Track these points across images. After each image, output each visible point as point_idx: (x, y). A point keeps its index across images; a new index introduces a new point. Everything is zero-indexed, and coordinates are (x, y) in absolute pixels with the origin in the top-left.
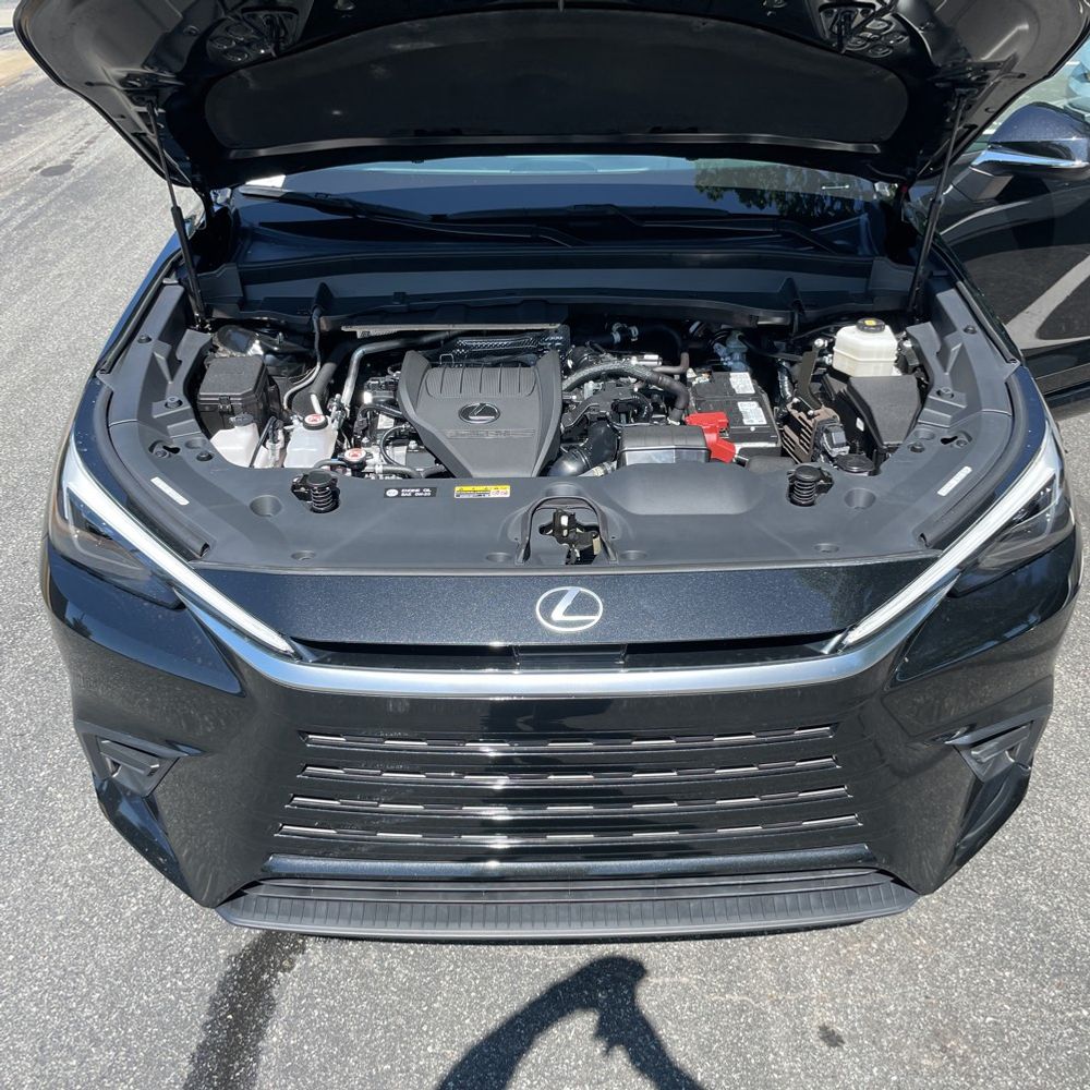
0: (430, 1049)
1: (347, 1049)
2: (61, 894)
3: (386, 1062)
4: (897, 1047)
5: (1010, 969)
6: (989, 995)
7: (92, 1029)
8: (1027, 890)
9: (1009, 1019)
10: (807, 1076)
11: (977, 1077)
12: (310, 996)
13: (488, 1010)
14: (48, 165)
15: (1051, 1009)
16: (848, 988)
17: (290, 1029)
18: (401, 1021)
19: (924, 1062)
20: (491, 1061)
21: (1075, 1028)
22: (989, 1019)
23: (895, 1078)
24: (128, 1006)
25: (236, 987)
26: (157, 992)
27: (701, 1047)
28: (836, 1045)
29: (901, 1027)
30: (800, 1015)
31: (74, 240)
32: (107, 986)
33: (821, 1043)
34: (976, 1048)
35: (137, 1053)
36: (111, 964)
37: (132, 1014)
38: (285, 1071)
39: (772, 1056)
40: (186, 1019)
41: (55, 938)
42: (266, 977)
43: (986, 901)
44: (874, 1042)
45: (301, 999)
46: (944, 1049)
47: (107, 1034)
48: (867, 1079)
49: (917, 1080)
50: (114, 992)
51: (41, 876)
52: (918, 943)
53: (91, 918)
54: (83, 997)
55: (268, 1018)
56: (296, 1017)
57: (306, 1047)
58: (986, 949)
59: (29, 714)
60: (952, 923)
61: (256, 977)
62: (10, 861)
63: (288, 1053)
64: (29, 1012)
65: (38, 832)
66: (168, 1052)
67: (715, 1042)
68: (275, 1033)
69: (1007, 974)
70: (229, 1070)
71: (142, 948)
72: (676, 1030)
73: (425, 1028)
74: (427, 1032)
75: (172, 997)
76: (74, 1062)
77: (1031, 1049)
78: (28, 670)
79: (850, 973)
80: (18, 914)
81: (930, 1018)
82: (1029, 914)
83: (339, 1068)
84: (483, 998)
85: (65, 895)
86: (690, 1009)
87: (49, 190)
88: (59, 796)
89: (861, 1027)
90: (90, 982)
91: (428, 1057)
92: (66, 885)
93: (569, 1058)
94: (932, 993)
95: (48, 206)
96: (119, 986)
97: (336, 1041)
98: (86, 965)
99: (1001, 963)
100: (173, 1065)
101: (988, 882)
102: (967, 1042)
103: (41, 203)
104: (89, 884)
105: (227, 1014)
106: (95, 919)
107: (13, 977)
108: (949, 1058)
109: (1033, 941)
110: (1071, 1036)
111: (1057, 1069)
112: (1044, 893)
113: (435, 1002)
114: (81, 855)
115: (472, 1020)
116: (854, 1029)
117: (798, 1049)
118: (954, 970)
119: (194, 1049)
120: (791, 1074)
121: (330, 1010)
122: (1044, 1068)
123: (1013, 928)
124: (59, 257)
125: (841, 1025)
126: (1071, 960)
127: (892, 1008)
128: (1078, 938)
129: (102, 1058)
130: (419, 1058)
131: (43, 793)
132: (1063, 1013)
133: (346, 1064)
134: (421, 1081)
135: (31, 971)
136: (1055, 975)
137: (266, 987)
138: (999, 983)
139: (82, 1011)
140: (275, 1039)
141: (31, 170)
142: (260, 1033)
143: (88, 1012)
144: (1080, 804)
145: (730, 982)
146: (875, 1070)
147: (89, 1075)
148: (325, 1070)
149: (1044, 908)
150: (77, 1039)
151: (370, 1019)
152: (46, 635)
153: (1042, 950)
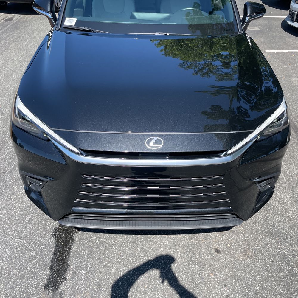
0: (114, 252)
1: (93, 252)
2: (17, 213)
3: (103, 255)
4: (235, 254)
5: (264, 235)
6: (258, 242)
7: (26, 246)
8: (269, 216)
9: (263, 247)
10: (211, 260)
11: (255, 261)
12: (83, 239)
13: (129, 243)
14: (6, 18)
15: (274, 245)
16: (222, 239)
17: (78, 247)
18: (107, 245)
19: (241, 257)
20: (131, 255)
21: (280, 250)
22: (258, 247)
23: (234, 261)
24: (36, 241)
25: (64, 237)
26: (43, 237)
27: (184, 253)
28: (219, 253)
29: (236, 249)
30: (210, 245)
31: (14, 39)
32: (30, 236)
33: (215, 252)
34: (255, 254)
35: (38, 252)
36: (31, 230)
37: (37, 243)
38: (77, 257)
39: (202, 255)
40: (51, 244)
41: (16, 224)
42: (72, 234)
43: (259, 218)
44: (229, 252)
45: (81, 240)
46: (246, 254)
47: (30, 247)
48: (227, 261)
49: (239, 262)
50: (32, 237)
51: (12, 208)
52: (241, 228)
53: (25, 219)
54: (24, 238)
55: (72, 244)
56: (80, 244)
57: (82, 251)
58: (258, 230)
59: (7, 167)
60: (250, 224)
61: (69, 234)
62: (3, 204)
63: (78, 253)
64: (10, 242)
65: (10, 197)
66: (46, 252)
67: (188, 252)
68: (74, 248)
69: (263, 236)
70: (62, 257)
71: (39, 226)
72: (178, 249)
73: (113, 247)
74: (114, 248)
75: (47, 239)
76: (22, 255)
77: (269, 255)
78: (6, 155)
79: (223, 235)
80: (6, 218)
81: (243, 247)
82: (269, 222)
83: (91, 256)
84: (128, 240)
85: (18, 213)
86: (182, 243)
87: (7, 25)
88: (16, 188)
89: (225, 249)
90: (25, 235)
91: (114, 254)
92: (18, 210)
93: (150, 255)
94: (244, 241)
95: (6, 30)
96: (33, 236)
97: (90, 250)
98: (24, 230)
99: (262, 234)
100: (48, 255)
101: (259, 214)
102: (252, 253)
103: (4, 29)
104: (24, 210)
105: (62, 243)
106: (26, 219)
107: (5, 233)
108: (248, 256)
109: (270, 229)
110: (279, 252)
111: (275, 260)
112: (274, 217)
113: (116, 241)
114: (22, 203)
115: (125, 245)
116: (224, 249)
117: (209, 254)
118: (250, 235)
119: (53, 251)
120: (207, 260)
121: (89, 242)
122: (272, 260)
123: (265, 225)
124: (10, 44)
125: (220, 248)
126: (280, 234)
127: (233, 244)
128: (282, 228)
129: (30, 253)
130: (112, 254)
131: (11, 187)
132: (277, 246)
133: (93, 256)
134: (112, 260)
135: (10, 232)
136: (276, 237)
137: (72, 236)
138: (261, 239)
139: (24, 242)
140: (74, 249)
141: (2, 20)
142: (70, 248)
143: (25, 242)
144: (284, 195)
145: (192, 237)
146: (229, 259)
147: (26, 258)
148: (88, 257)
149: (273, 220)
150: (22, 249)
151: (99, 245)
152: (10, 146)
153: (272, 231)
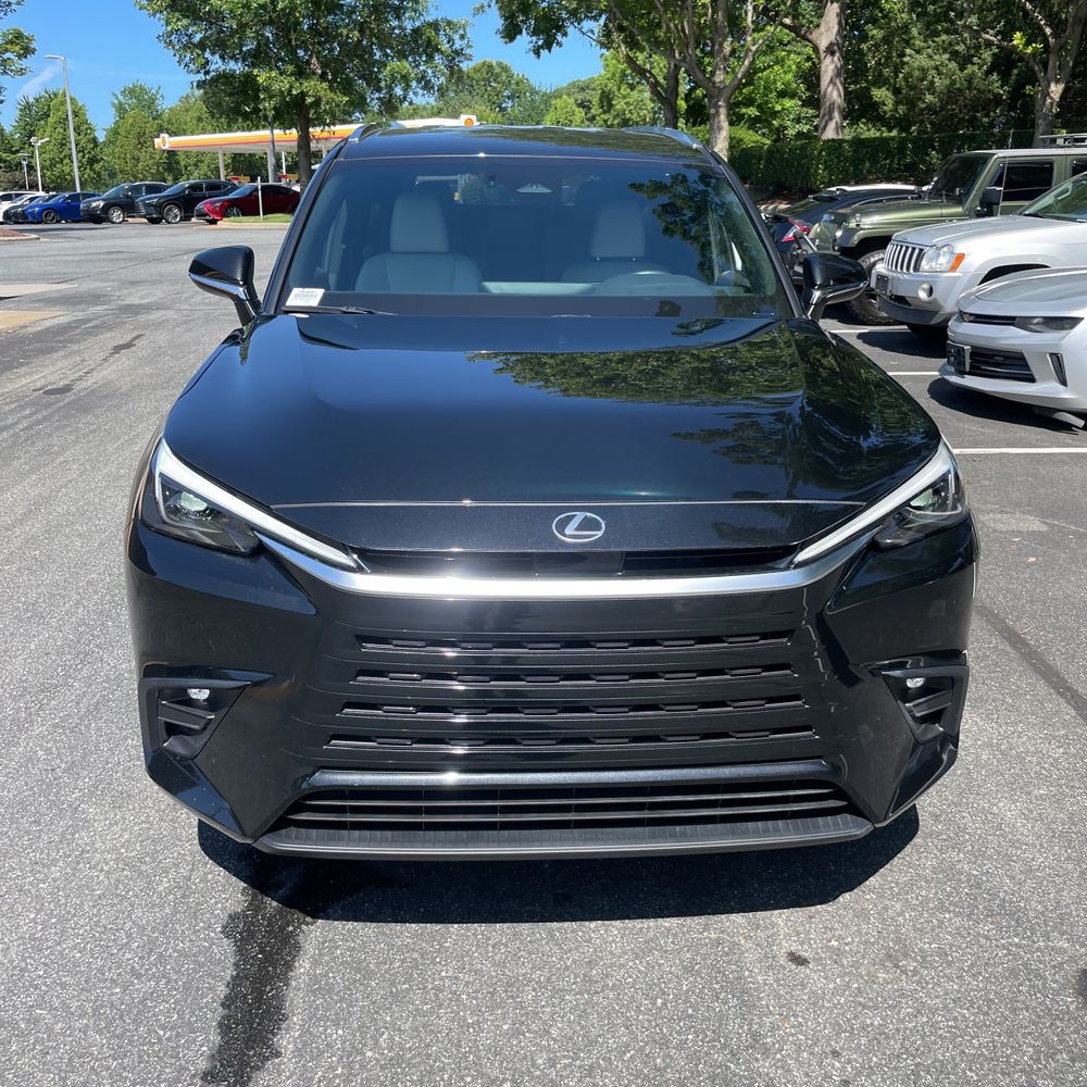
0: (443, 974)
1: (369, 975)
2: (98, 877)
3: (404, 983)
4: (856, 965)
5: (949, 912)
6: (933, 930)
7: (133, 967)
8: (959, 861)
9: (951, 946)
10: (779, 985)
11: (927, 983)
12: (332, 940)
13: (493, 947)
14: (50, 387)
15: (987, 938)
16: (810, 927)
17: (316, 963)
18: (416, 955)
19: (879, 975)
20: (500, 980)
21: (1008, 950)
22: (933, 946)
23: (856, 985)
24: (166, 950)
25: (264, 936)
26: (191, 941)
27: (685, 968)
28: (802, 965)
29: (859, 952)
30: (770, 945)
31: (77, 438)
32: (145, 938)
33: (790, 963)
34: (924, 963)
35: (176, 982)
36: (148, 922)
37: (170, 955)
38: (314, 992)
39: (747, 973)
40: (220, 959)
41: (94, 906)
42: (291, 928)
43: (924, 869)
44: (835, 962)
45: (323, 943)
46: (898, 967)
47: (146, 970)
48: (831, 986)
49: (875, 986)
50: (152, 942)
51: (78, 863)
52: (868, 897)
53: (127, 892)
54: (123, 946)
55: (295, 956)
56: (321, 955)
57: (331, 975)
58: (927, 900)
59: (59, 756)
60: (897, 883)
61: (282, 929)
62: (48, 855)
63: (315, 979)
64: (74, 957)
65: (73, 835)
66: (204, 982)
67: (697, 964)
68: (303, 966)
69: (947, 916)
70: (261, 993)
71: (175, 912)
72: (662, 957)
73: (438, 960)
74: (440, 963)
75: (206, 944)
76: (118, 990)
77: (972, 964)
78: (56, 726)
79: (811, 917)
80: (59, 891)
81: (882, 946)
82: (962, 877)
83: (362, 988)
84: (489, 939)
85: (101, 877)
86: (673, 943)
87: (51, 405)
88: (91, 810)
89: (823, 952)
90: (129, 936)
91: (442, 979)
92: (102, 870)
93: (568, 977)
94: (883, 929)
95: (51, 415)
96: (157, 937)
97: (358, 970)
98: (125, 923)
99: (942, 908)
100: (210, 989)
101: (926, 857)
102: (917, 961)
103: (45, 413)
104: (123, 870)
105: (258, 954)
106: (131, 893)
107: (56, 933)
108: (902, 971)
109: (967, 894)
110: (1005, 955)
111: (995, 977)
112: (975, 863)
113: (446, 942)
114: (114, 849)
115: (480, 954)
116: (817, 953)
117: (770, 967)
118: (901, 914)
119: (228, 978)
120: (765, 984)
121: (352, 950)
122: (984, 977)
123: (950, 886)
124: (64, 449)
125: (806, 951)
126: (1001, 906)
127: (850, 939)
128: (1006, 891)
129: (142, 987)
130: (434, 980)
131: (76, 809)
132: (997, 940)
133: (368, 985)
134: (436, 995)
135: (73, 929)
136: (988, 916)
137: (291, 935)
138: (941, 922)
139: (123, 955)
140: (302, 970)
141: (35, 390)
142: (289, 966)
143: (128, 956)
144: (1000, 805)
145: (706, 925)
146: (838, 980)
147: (133, 999)
148: (350, 990)
149: (975, 872)
150: (119, 974)
151: (388, 954)
152: (71, 702)
153: (975, 899)
